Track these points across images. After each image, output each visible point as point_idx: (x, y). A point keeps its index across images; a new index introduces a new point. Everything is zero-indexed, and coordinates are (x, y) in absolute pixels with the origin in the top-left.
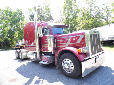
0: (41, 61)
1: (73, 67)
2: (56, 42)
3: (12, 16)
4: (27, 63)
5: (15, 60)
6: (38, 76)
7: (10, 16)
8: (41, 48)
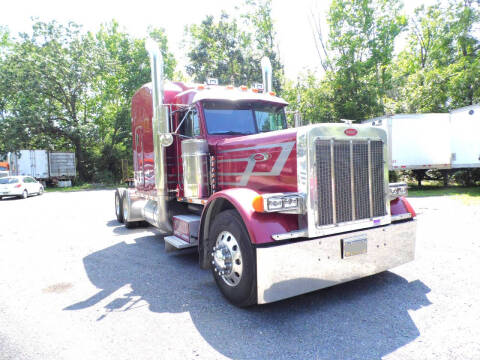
0: (171, 234)
1: (241, 266)
2: (212, 164)
3: (129, 58)
4: (136, 240)
5: (111, 224)
6: (132, 287)
7: (124, 59)
8: (175, 188)
